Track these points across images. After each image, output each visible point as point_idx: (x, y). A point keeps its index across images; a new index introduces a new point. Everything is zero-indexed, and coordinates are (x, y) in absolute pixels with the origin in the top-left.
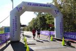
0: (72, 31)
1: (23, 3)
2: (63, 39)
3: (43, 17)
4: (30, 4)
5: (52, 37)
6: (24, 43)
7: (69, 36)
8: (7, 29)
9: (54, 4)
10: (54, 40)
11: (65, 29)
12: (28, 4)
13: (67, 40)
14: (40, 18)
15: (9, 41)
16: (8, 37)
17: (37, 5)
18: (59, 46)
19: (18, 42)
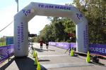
0: (101, 43)
1: (33, 3)
2: (88, 54)
3: (61, 23)
4: (41, 5)
5: (72, 51)
6: (34, 59)
7: (97, 49)
8: (9, 40)
9: (75, 6)
10: (75, 55)
11: (90, 40)
12: (39, 5)
13: (94, 55)
14: (56, 25)
15: (13, 57)
16: (12, 50)
17: (51, 6)
18: (82, 64)
19: (25, 57)
